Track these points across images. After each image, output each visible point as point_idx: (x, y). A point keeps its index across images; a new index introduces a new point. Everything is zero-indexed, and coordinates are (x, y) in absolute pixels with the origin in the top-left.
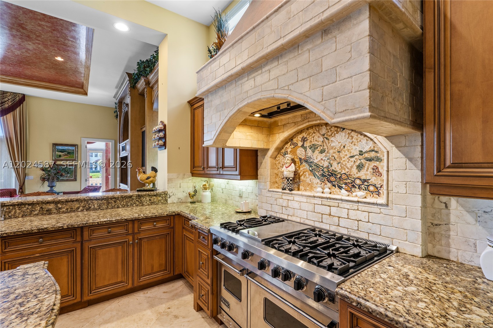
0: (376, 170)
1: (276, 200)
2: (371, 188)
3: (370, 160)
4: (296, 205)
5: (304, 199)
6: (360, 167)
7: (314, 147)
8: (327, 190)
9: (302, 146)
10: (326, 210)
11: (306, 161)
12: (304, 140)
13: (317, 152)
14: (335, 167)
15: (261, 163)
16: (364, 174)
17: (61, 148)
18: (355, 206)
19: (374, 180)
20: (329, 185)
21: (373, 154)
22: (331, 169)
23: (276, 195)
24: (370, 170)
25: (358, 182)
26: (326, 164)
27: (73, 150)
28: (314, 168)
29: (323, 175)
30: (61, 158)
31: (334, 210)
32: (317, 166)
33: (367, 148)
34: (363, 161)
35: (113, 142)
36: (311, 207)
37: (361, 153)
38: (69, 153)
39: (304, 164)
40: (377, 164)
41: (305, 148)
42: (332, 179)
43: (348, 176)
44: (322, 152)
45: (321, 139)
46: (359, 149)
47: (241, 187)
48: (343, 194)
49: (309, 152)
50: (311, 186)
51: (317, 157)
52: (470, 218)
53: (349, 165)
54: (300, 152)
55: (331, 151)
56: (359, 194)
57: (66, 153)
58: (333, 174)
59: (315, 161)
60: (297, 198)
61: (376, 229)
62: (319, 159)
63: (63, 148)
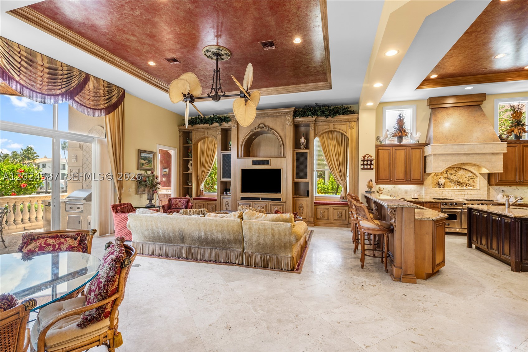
0: (473, 181)
1: (436, 192)
2: (472, 186)
3: (472, 179)
4: (447, 193)
5: (451, 191)
6: (468, 180)
7: (451, 174)
8: (458, 187)
9: (446, 173)
10: (460, 193)
11: (448, 178)
12: (447, 171)
13: (452, 175)
14: (460, 180)
15: (427, 178)
16: (469, 182)
17: (144, 156)
18: (470, 191)
19: (473, 184)
20: (458, 186)
21: (472, 177)
22: (458, 181)
23: (436, 190)
24: (472, 181)
25: (468, 184)
26: (456, 179)
27: (152, 158)
28: (451, 181)
29: (455, 183)
30: (144, 167)
31: (462, 193)
32: (453, 180)
33: (471, 175)
34: (470, 179)
35: (176, 150)
36: (453, 193)
37: (469, 177)
38: (149, 161)
39: (447, 179)
40: (474, 180)
41: (447, 174)
42: (459, 184)
43: (464, 183)
44: (455, 176)
45: (455, 172)
46: (468, 175)
47: (407, 189)
48: (464, 188)
49: (449, 175)
50: (450, 187)
51: (452, 177)
52: (493, 191)
53: (465, 180)
54: (445, 175)
55: (458, 176)
56: (470, 188)
57: (147, 161)
58: (459, 182)
59: (452, 178)
60: (446, 191)
61: (476, 196)
62: (453, 177)
63: (145, 156)
